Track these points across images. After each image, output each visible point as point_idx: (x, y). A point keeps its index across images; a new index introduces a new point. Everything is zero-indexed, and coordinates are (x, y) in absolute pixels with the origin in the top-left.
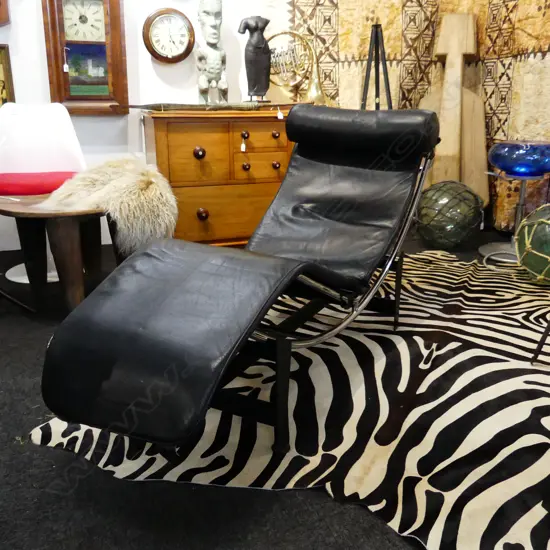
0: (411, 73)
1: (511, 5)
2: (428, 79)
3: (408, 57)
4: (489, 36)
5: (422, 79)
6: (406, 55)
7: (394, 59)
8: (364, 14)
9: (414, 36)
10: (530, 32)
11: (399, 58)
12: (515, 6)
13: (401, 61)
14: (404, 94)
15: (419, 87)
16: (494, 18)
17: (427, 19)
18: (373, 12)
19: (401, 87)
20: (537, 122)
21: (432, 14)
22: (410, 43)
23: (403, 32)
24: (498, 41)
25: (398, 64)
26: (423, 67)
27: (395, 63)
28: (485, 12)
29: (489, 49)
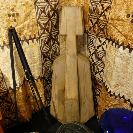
0: (47, 43)
1: (106, 5)
2: (57, 42)
3: (43, 35)
4: (91, 20)
5: (54, 43)
6: (42, 34)
7: (34, 38)
8: (6, 12)
9: (45, 22)
10: (121, 30)
11: (38, 36)
12: (108, 8)
13: (39, 38)
14: (44, 55)
15: (53, 48)
16: (94, 10)
17: (52, 9)
18: (13, 10)
19: (42, 52)
20: (123, 85)
21: (55, 5)
22: (43, 26)
23: (37, 20)
24: (96, 25)
25: (37, 41)
26: (54, 37)
27: (35, 40)
28: (88, 5)
29: (91, 28)
